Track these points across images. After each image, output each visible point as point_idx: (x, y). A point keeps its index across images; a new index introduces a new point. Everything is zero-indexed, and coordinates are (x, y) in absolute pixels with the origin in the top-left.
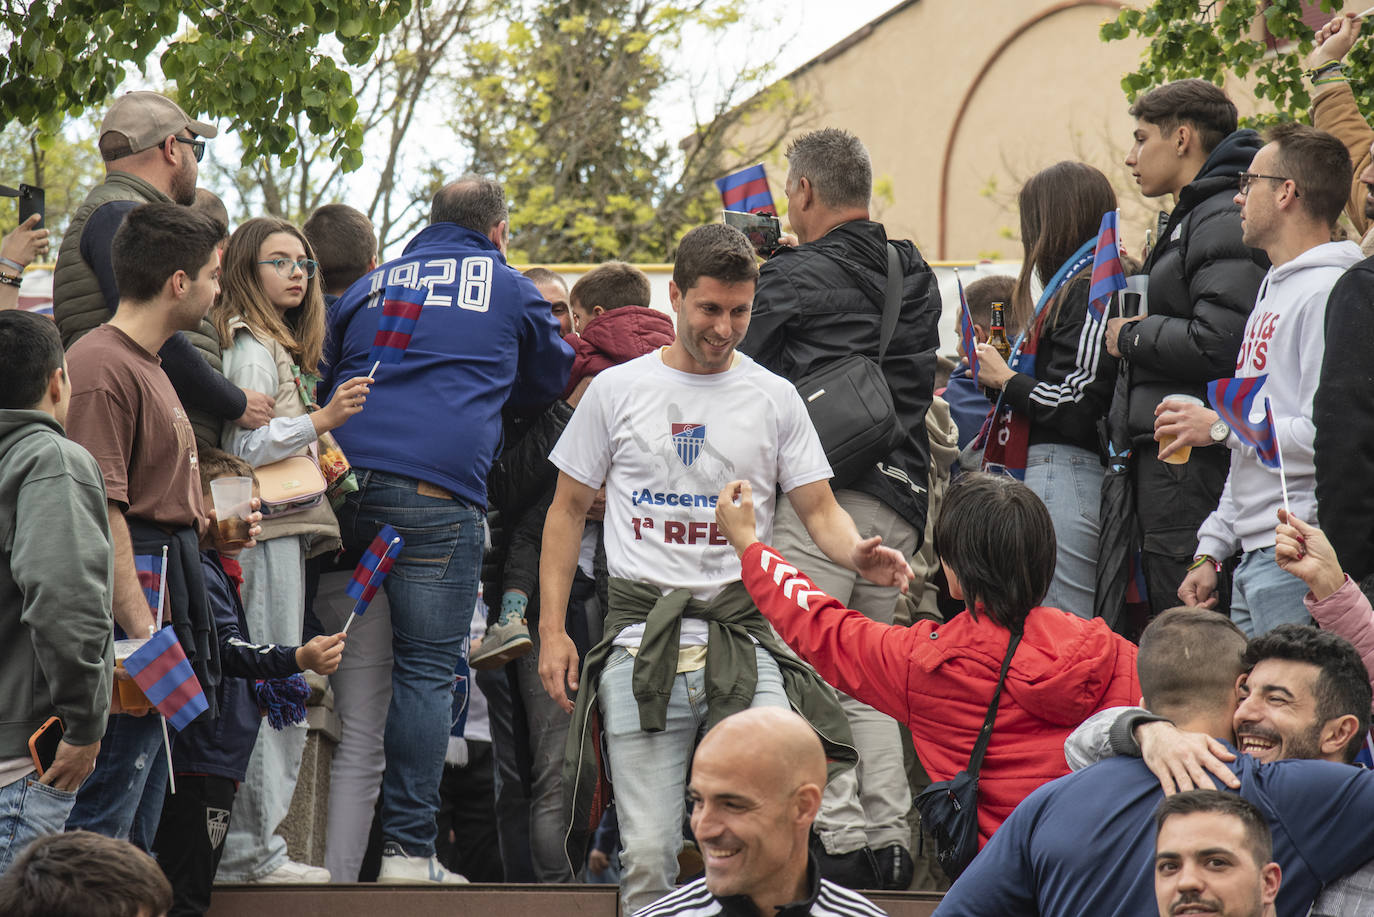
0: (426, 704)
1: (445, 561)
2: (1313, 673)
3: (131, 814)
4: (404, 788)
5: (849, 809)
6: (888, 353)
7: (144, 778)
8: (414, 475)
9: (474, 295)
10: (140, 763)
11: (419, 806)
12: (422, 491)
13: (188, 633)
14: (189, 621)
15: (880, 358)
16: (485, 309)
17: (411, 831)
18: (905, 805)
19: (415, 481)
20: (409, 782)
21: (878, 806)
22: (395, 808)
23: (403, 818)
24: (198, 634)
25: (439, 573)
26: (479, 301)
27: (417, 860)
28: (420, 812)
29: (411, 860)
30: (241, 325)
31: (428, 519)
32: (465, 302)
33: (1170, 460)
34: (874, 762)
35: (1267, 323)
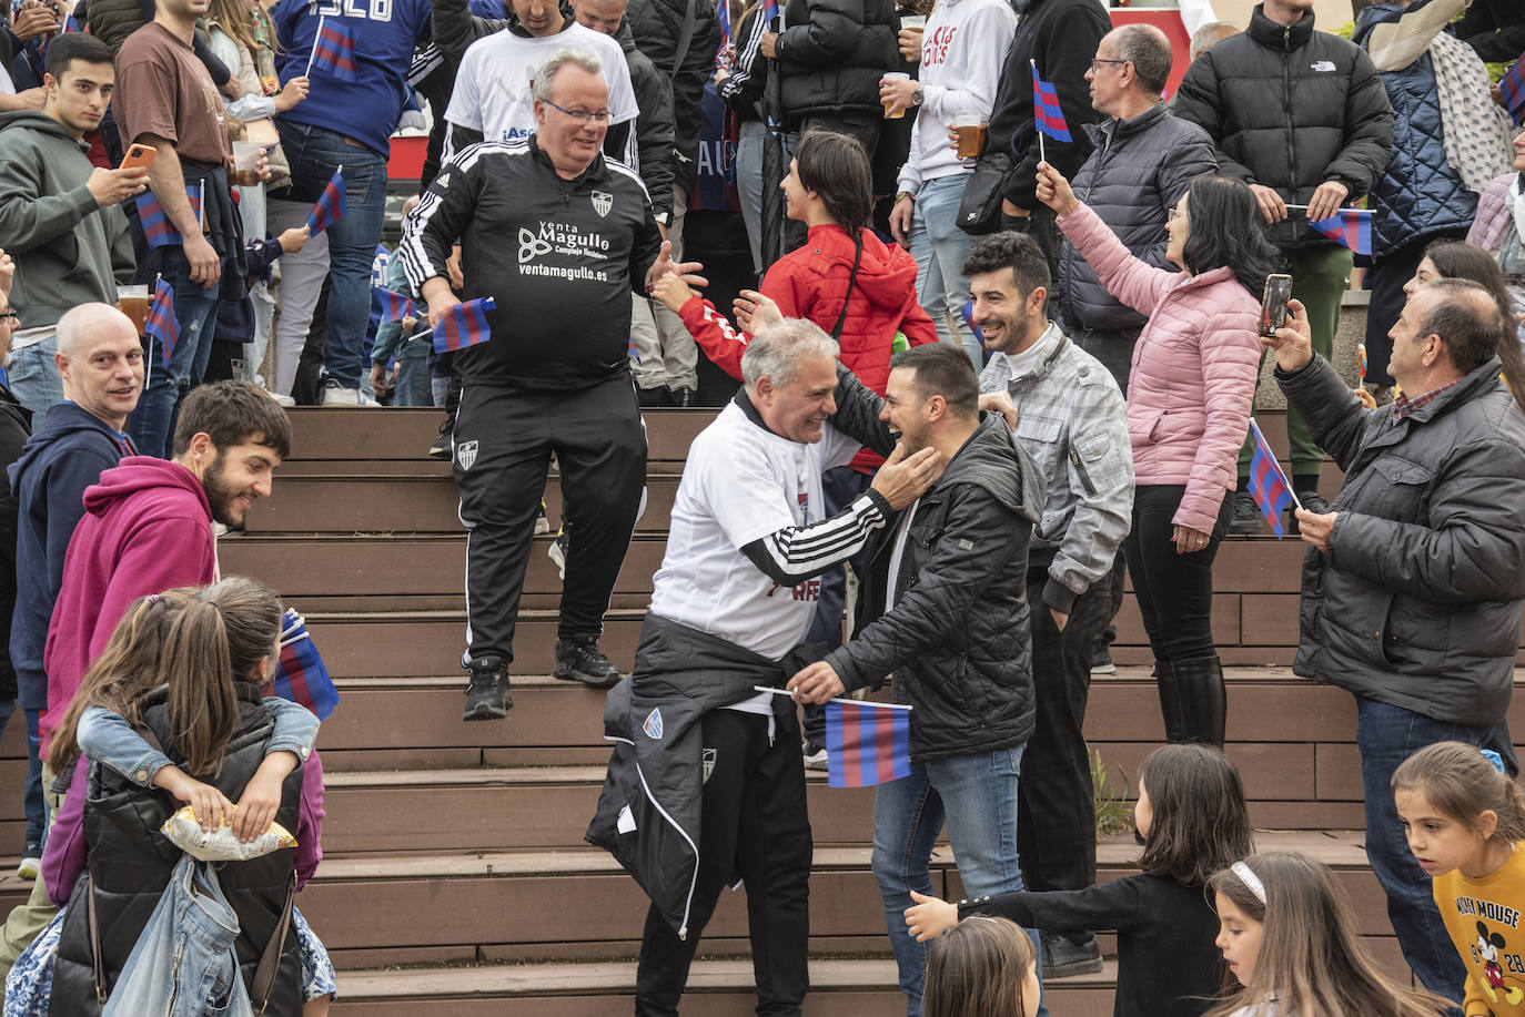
0: (355, 288)
1: (364, 191)
2: (1008, 272)
3: (190, 360)
4: (340, 342)
5: (654, 360)
6: (681, 69)
7: (197, 336)
8: (342, 131)
9: (381, 10)
10: (194, 326)
11: (350, 354)
12: (347, 142)
13: (220, 239)
14: (220, 231)
15: (674, 73)
16: (388, 19)
17: (345, 370)
18: (693, 362)
19: (343, 136)
20: (344, 338)
21: (675, 364)
22: (335, 355)
23: (338, 362)
24: (227, 239)
25: (361, 199)
26: (384, 13)
27: (350, 390)
28: (351, 358)
29: (345, 391)
30: (213, 23)
31: (353, 162)
32: (375, 15)
33: (894, 116)
34: (673, 336)
35: (948, 33)
